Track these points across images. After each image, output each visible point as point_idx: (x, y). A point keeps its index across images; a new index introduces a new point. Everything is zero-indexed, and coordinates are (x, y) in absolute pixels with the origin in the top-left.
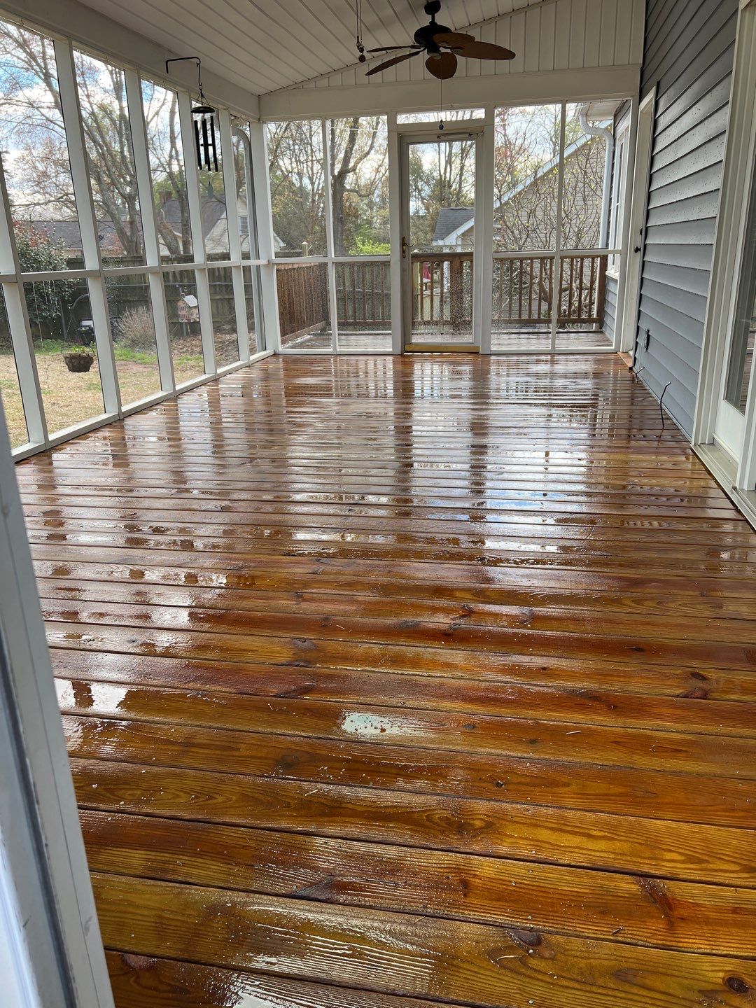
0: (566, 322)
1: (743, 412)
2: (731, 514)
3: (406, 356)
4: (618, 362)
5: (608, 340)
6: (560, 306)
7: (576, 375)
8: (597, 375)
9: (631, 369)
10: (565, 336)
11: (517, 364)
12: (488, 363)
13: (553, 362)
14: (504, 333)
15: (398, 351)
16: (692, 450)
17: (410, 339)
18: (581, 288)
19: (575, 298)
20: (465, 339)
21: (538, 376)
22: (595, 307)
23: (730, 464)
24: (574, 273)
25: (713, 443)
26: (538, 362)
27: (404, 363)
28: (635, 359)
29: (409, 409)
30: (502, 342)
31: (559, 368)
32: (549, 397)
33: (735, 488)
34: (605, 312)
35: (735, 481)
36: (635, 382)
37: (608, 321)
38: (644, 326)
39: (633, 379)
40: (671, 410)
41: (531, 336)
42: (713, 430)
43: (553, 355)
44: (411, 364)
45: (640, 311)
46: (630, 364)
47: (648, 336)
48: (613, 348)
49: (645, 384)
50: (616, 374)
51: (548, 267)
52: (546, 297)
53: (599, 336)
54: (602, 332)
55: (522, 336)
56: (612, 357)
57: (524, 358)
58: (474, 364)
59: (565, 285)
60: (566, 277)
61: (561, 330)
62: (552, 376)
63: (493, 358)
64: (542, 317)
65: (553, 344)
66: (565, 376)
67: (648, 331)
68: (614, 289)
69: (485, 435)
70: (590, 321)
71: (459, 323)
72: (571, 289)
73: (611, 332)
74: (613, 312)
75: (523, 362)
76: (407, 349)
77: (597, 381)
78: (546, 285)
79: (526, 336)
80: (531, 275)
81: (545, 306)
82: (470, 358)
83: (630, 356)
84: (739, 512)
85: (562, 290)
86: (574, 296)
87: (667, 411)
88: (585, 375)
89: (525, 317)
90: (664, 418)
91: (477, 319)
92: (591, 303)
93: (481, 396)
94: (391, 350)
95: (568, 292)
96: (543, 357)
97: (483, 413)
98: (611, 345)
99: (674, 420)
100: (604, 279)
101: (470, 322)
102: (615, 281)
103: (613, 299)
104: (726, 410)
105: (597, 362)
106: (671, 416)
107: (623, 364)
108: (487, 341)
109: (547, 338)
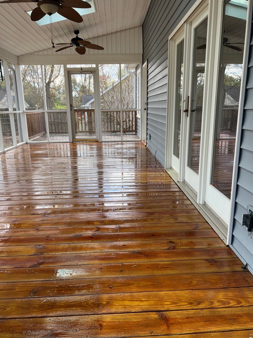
0: (126, 131)
1: (179, 158)
2: (178, 190)
3: (74, 142)
4: (142, 144)
5: (138, 137)
6: (123, 126)
7: (130, 148)
8: (136, 148)
9: (146, 146)
10: (125, 136)
11: (111, 145)
12: (102, 145)
13: (122, 144)
14: (106, 135)
15: (71, 141)
16: (165, 170)
17: (75, 137)
18: (129, 121)
19: (128, 124)
20: (94, 137)
21: (118, 149)
22: (134, 126)
23: (176, 174)
24: (127, 116)
25: (171, 168)
26: (118, 144)
27: (73, 145)
28: (147, 143)
29: (76, 160)
30: (106, 138)
31: (124, 146)
32: (122, 155)
33: (178, 181)
34: (137, 128)
35: (178, 179)
36: (147, 150)
37: (138, 131)
38: (149, 133)
39: (147, 149)
40: (158, 158)
41: (115, 136)
42: (171, 164)
43: (122, 142)
44: (76, 145)
45: (147, 128)
46: (146, 144)
47: (150, 136)
48: (140, 139)
49: (150, 151)
50: (141, 147)
51: (119, 114)
52: (118, 123)
53: (136, 136)
54: (136, 135)
55: (112, 136)
56: (140, 142)
57: (113, 143)
58: (97, 145)
59: (124, 120)
60: (125, 117)
61: (124, 134)
62: (122, 148)
63: (103, 143)
64: (118, 130)
65: (122, 138)
66: (126, 149)
67: (150, 134)
68: (139, 121)
69: (102, 168)
70: (133, 131)
71: (91, 131)
72: (126, 121)
73: (139, 134)
74: (139, 128)
75: (113, 144)
76: (74, 140)
77: (136, 150)
78: (119, 120)
79: (113, 136)
80: (114, 116)
81: (118, 126)
82: (96, 143)
83: (145, 142)
84: (180, 189)
85: (123, 122)
86: (127, 123)
87: (157, 158)
88: (132, 148)
89: (112, 130)
90: (156, 161)
91: (97, 130)
92: (133, 125)
93: (100, 155)
94: (69, 141)
95: (125, 122)
96: (119, 143)
97: (101, 161)
98: (139, 138)
99: (159, 161)
100: (136, 118)
101: (95, 132)
102: (139, 119)
103: (139, 124)
104: (174, 157)
105: (136, 144)
106: (159, 160)
107: (143, 144)
108: (101, 138)
109: (120, 137)
